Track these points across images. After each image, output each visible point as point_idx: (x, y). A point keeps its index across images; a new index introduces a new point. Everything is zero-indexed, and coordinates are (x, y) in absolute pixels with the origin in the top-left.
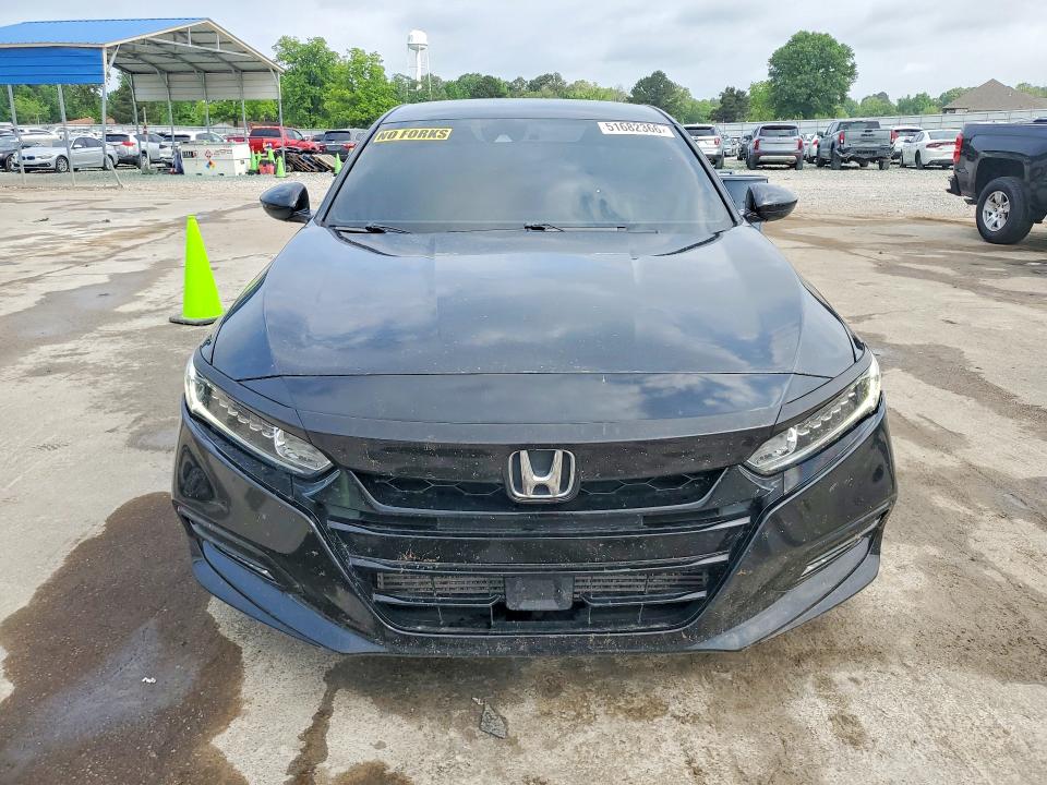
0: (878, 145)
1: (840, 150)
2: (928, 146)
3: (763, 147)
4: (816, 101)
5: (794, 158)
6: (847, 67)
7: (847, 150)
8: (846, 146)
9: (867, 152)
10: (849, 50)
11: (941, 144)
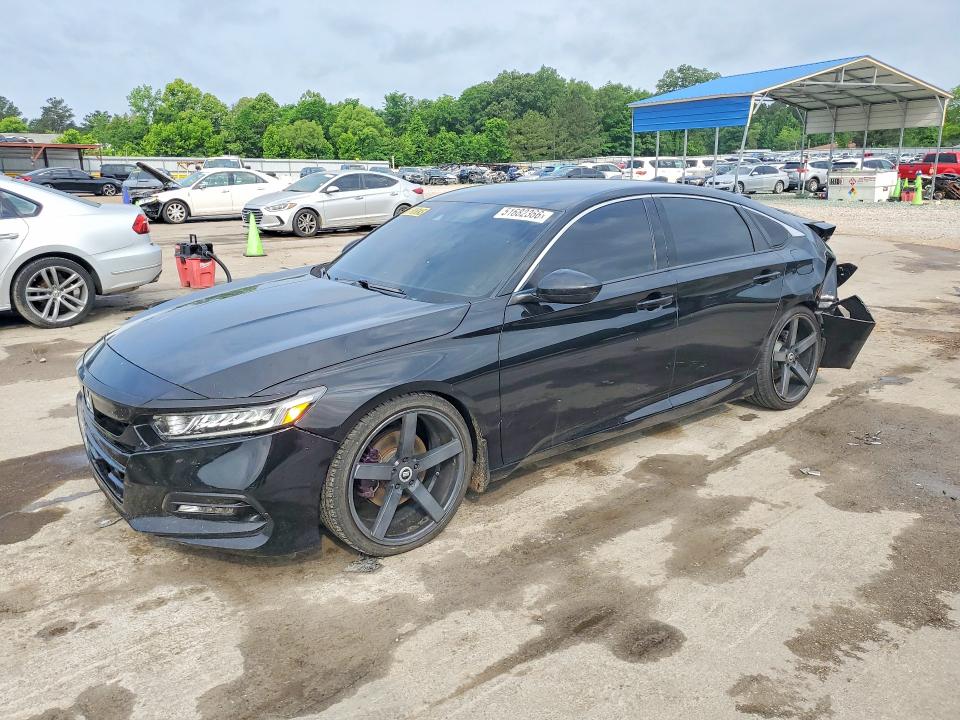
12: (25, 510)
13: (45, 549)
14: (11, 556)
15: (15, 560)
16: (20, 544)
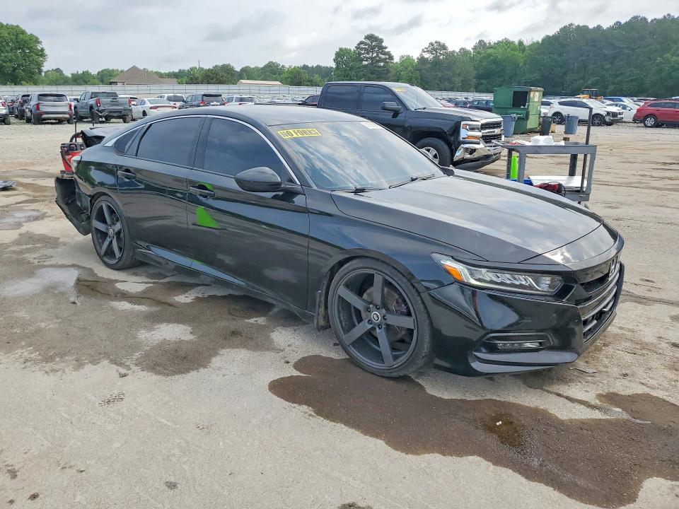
0: (122, 108)
1: (98, 111)
2: (151, 108)
3: (43, 109)
4: (20, 72)
5: (67, 116)
6: (39, 51)
7: (103, 111)
8: (102, 108)
9: (116, 112)
10: (37, 39)
11: (158, 107)
12: (625, 416)
13: (643, 381)
14: (667, 390)
15: (667, 386)
16: (654, 393)
